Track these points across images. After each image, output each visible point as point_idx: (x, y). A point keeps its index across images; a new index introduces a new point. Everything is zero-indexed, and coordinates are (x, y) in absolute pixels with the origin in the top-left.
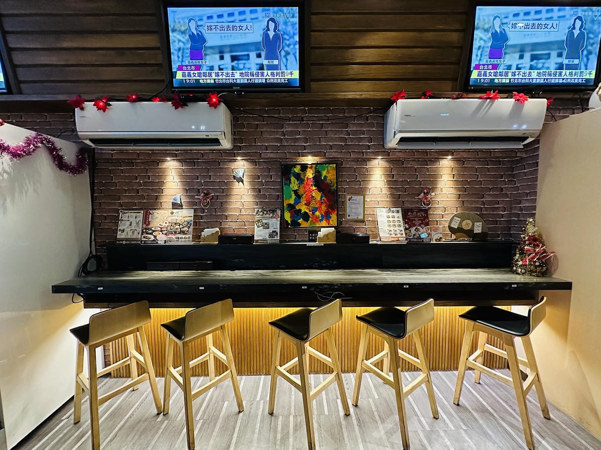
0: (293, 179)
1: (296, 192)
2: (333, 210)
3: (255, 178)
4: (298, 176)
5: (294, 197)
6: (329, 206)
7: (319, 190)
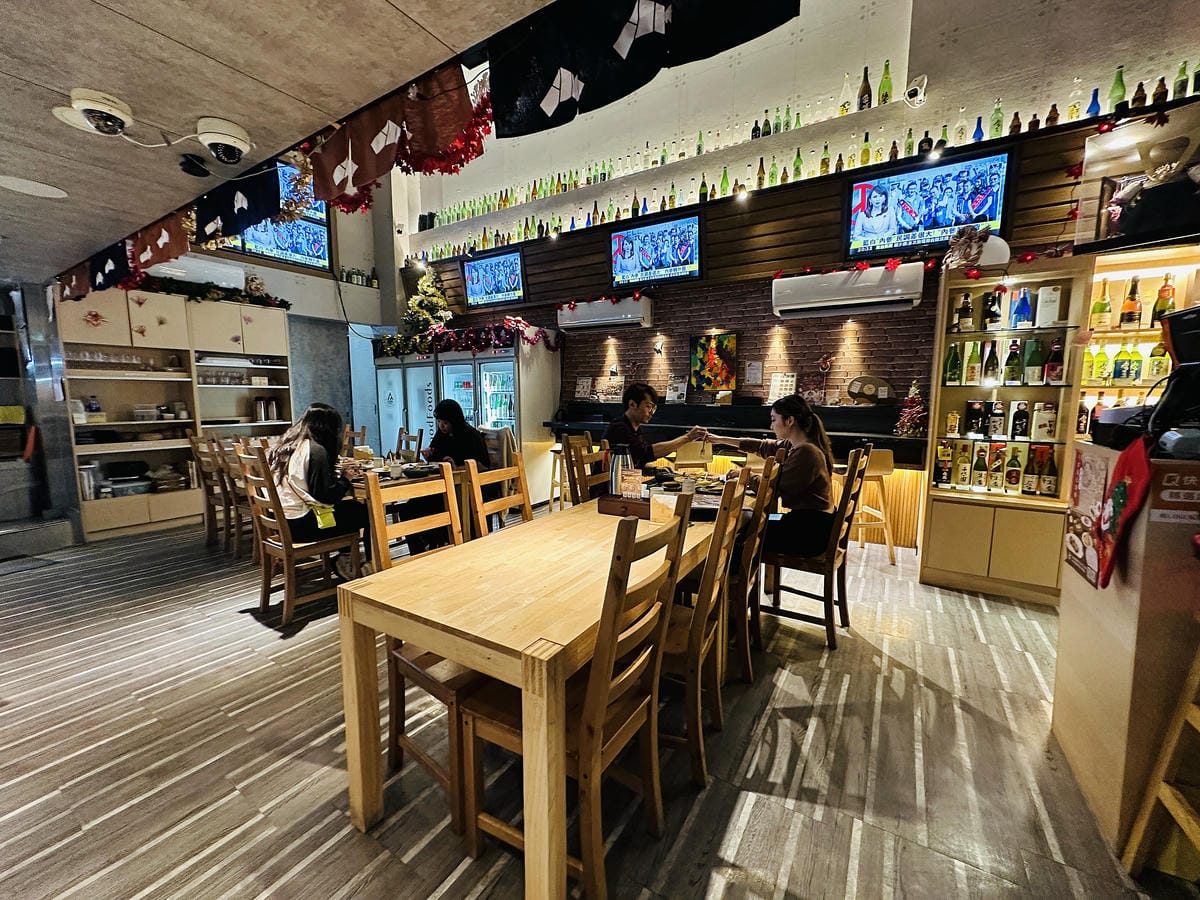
0: (699, 348)
1: (701, 360)
2: (733, 375)
3: (670, 351)
4: (703, 346)
5: (699, 364)
6: (729, 372)
7: (721, 358)
